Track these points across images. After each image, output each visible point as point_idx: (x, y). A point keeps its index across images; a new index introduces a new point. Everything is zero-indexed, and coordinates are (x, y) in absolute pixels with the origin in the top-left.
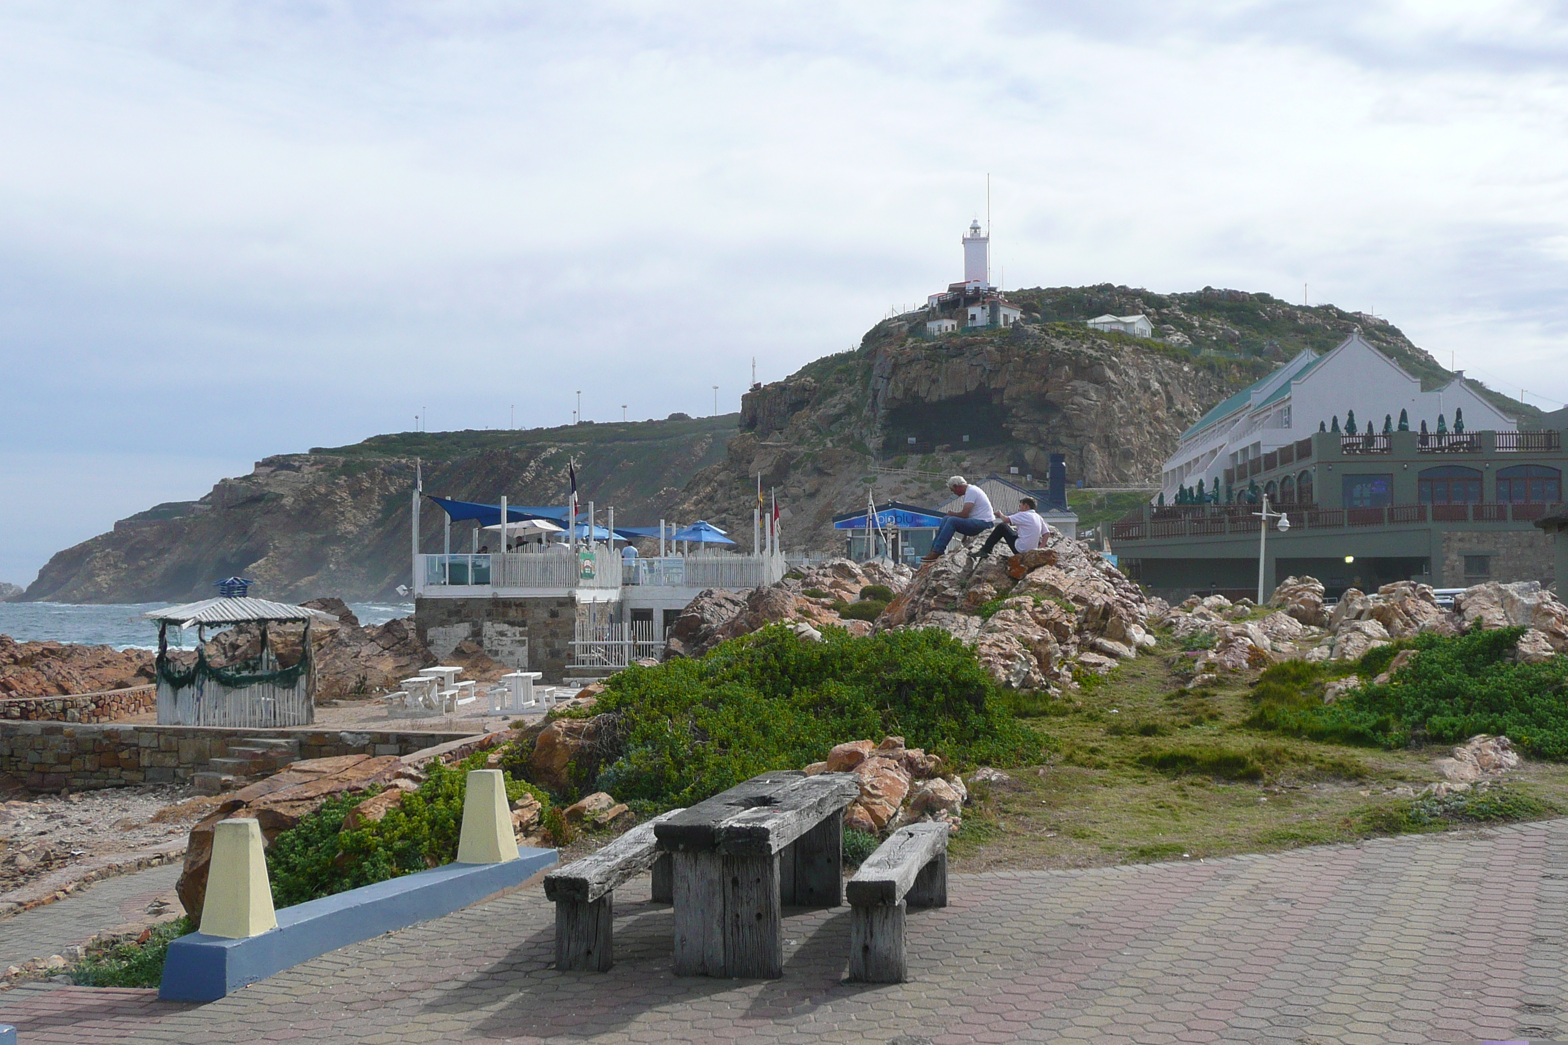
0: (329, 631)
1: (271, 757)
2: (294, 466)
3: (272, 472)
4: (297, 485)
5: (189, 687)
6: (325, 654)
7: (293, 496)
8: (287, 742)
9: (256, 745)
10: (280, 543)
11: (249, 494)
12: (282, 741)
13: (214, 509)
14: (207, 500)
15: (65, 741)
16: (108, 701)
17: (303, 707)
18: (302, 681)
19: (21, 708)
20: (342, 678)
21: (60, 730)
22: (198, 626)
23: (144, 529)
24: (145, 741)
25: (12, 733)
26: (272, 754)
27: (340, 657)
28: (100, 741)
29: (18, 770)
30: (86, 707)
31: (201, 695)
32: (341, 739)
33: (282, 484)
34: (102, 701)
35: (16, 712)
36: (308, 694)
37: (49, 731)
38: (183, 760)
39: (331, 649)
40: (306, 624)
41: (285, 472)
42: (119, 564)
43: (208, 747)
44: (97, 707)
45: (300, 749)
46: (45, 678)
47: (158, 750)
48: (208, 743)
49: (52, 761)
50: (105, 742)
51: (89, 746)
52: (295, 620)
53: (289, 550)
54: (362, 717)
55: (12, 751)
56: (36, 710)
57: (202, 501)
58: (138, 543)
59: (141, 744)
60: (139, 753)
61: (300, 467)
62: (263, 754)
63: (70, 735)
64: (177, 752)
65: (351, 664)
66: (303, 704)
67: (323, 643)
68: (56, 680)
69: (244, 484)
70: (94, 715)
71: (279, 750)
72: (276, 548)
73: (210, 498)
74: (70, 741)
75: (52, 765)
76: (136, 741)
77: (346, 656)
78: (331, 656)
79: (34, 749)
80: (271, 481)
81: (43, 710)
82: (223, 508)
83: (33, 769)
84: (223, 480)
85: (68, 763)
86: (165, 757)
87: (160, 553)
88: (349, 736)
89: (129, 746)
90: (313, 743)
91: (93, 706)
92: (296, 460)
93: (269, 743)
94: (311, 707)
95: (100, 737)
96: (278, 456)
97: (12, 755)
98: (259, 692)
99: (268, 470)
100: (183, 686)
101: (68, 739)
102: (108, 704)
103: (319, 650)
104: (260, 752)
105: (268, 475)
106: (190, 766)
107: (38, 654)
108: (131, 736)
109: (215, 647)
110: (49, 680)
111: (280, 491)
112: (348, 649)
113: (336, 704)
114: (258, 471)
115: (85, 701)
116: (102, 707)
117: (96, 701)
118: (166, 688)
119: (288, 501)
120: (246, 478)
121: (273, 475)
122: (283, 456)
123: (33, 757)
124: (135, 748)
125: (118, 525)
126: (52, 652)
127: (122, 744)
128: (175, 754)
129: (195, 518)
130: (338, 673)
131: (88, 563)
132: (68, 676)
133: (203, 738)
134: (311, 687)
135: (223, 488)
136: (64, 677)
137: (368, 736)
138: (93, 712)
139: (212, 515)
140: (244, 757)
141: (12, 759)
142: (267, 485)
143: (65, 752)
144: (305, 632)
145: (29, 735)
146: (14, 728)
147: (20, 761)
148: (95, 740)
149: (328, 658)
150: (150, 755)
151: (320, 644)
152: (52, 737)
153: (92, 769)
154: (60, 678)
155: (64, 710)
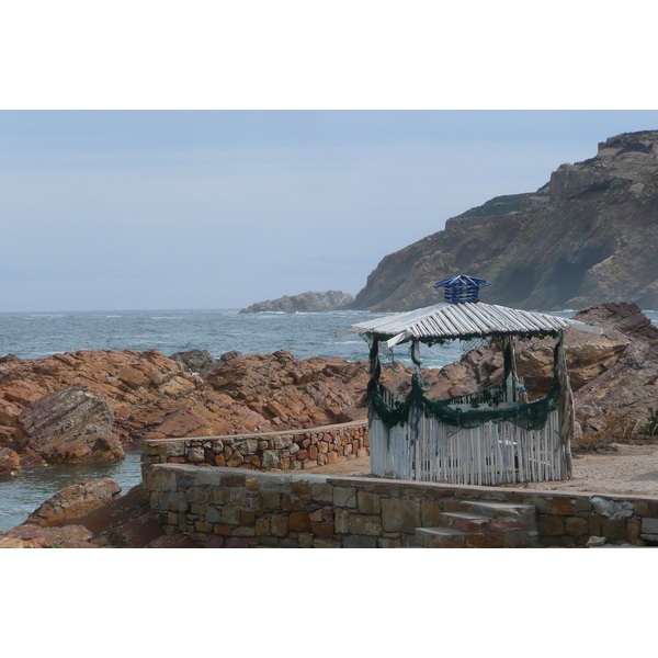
0: (615, 348)
1: (496, 530)
2: (644, 145)
3: (618, 154)
4: (648, 168)
5: (402, 426)
6: (610, 379)
7: (643, 182)
8: (518, 509)
9: (476, 511)
10: (629, 238)
11: (592, 181)
12: (510, 507)
13: (552, 200)
14: (545, 191)
15: (248, 495)
16: (315, 440)
17: (555, 456)
18: (554, 419)
19: (206, 449)
20: (629, 412)
21: (241, 480)
22: (411, 342)
23: (477, 227)
24: (341, 498)
25: (188, 483)
26: (498, 526)
27: (628, 383)
28: (288, 496)
29: (196, 531)
30: (287, 448)
31: (417, 436)
32: (593, 507)
33: (630, 167)
34: (308, 441)
35: (199, 454)
36: (562, 438)
37: (230, 481)
38: (388, 527)
39: (616, 373)
40: (558, 340)
41: (633, 153)
42: (450, 268)
43: (417, 510)
44: (301, 448)
45: (538, 520)
46: (313, 402)
47: (356, 512)
48: (418, 505)
49: (233, 521)
50: (294, 498)
51: (276, 502)
52: (542, 333)
53: (640, 247)
54: (642, 472)
55: (189, 506)
56: (223, 452)
57: (540, 192)
58: (469, 243)
59: (336, 503)
60: (334, 515)
61: (651, 146)
62: (484, 524)
63: (254, 487)
64: (380, 514)
65: (643, 393)
66: (556, 451)
67: (606, 363)
68: (325, 404)
69: (586, 170)
70: (297, 459)
71: (507, 520)
72: (624, 244)
73: (548, 188)
74: (254, 496)
75: (234, 527)
76: (328, 498)
77: (637, 382)
78: (617, 382)
79: (213, 505)
80: (617, 165)
81: (233, 451)
82: (563, 198)
83: (213, 531)
84: (562, 167)
85: (252, 525)
86: (365, 522)
87: (495, 253)
88: (603, 504)
89: (322, 504)
90: (555, 511)
91: (296, 447)
92: (645, 139)
93: (492, 510)
94: (567, 455)
95: (288, 492)
96: (625, 134)
97: (188, 511)
98: (494, 433)
99: (612, 152)
100: (396, 424)
101: (251, 492)
102: (316, 444)
103: (601, 373)
104: (479, 522)
105: (614, 158)
106: (395, 535)
107: (319, 372)
108: (324, 492)
109: (465, 369)
110: (317, 404)
111: (628, 176)
112: (641, 372)
113: (615, 449)
114: (602, 154)
115: (284, 440)
116: (308, 449)
117: (299, 441)
118: (378, 424)
119: (637, 188)
120: (589, 162)
121: (619, 157)
122: (630, 134)
123: (213, 515)
124: (329, 508)
125: (450, 223)
126: (336, 370)
127: (315, 502)
128: (377, 518)
129: (533, 212)
130: (624, 405)
131: (417, 267)
132: (338, 400)
133: (411, 498)
134: (566, 428)
135: (562, 175)
136: (334, 401)
137: (631, 506)
138: (296, 454)
139: (551, 208)
140: (459, 529)
141: (190, 516)
142: (613, 169)
143: (247, 510)
144: (556, 350)
145: (207, 486)
146: (191, 476)
147: (198, 520)
148: (281, 495)
149: (612, 384)
150: (347, 518)
151: (602, 365)
152: (233, 489)
153: (280, 535)
154: (329, 402)
155: (259, 452)
